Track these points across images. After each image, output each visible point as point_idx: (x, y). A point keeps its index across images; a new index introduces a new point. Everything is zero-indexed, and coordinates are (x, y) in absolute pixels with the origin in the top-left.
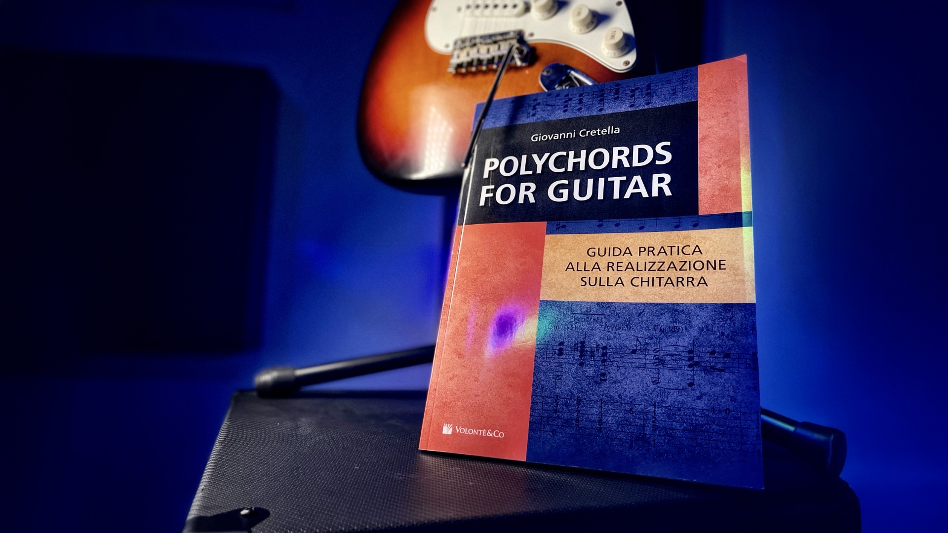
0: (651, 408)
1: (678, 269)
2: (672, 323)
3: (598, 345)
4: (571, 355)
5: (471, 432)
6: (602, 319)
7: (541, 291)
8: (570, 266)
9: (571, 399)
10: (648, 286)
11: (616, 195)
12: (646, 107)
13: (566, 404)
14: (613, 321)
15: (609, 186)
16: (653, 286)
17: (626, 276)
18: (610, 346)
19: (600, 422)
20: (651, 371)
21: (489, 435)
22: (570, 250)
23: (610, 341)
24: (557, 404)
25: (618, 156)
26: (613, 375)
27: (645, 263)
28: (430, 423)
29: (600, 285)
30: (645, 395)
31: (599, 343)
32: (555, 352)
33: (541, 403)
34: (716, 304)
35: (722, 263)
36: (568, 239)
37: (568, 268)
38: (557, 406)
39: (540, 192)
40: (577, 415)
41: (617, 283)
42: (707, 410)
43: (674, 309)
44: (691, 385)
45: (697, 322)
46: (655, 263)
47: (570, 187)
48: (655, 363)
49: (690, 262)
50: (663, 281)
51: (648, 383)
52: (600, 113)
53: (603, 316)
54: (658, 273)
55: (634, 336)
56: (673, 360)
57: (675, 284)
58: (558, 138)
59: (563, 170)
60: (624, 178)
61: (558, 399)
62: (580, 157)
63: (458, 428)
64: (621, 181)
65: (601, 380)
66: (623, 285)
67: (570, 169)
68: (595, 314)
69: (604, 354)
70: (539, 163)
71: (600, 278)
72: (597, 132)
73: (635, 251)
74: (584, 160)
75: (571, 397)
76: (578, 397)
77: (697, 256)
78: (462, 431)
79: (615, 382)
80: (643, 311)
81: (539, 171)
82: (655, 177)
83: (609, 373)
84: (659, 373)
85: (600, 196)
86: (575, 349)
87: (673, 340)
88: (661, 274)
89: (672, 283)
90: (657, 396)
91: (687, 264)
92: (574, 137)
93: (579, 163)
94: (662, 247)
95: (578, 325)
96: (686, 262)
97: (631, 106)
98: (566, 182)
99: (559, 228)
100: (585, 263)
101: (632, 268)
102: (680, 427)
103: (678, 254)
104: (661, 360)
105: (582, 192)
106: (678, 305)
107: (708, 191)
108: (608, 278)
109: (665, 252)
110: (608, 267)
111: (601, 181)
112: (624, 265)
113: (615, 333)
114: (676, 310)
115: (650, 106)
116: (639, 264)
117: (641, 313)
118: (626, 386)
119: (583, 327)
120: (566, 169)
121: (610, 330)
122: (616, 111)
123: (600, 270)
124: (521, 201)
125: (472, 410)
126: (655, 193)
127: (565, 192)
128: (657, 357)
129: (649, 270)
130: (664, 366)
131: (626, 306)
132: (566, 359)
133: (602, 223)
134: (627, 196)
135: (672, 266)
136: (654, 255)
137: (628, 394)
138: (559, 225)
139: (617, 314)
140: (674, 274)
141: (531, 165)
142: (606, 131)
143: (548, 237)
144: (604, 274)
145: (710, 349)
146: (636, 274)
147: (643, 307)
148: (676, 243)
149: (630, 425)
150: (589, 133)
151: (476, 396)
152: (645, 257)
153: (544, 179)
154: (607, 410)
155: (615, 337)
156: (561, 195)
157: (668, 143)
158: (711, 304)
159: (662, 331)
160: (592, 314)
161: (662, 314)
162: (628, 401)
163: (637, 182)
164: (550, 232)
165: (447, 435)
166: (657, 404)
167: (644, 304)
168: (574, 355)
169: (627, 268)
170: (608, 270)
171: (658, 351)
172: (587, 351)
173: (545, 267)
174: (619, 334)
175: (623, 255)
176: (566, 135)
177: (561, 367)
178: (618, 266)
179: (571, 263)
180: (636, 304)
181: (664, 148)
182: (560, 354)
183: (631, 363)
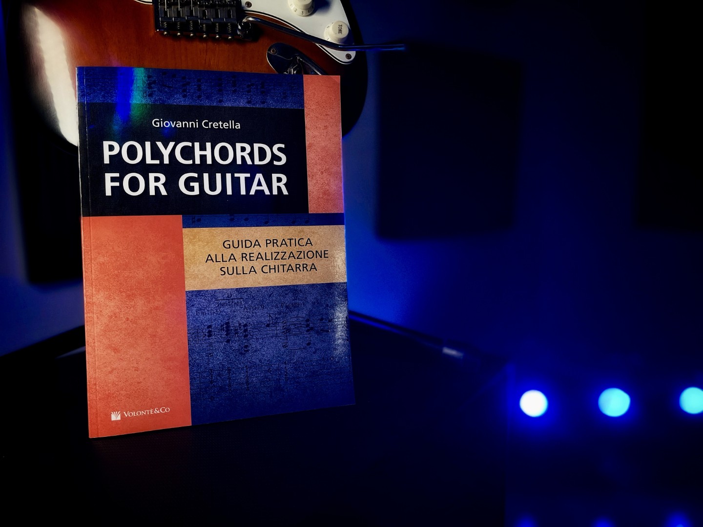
0: (283, 366)
1: (296, 258)
2: (294, 300)
3: (240, 324)
4: (219, 335)
5: (139, 413)
6: (241, 302)
7: (186, 282)
8: (209, 258)
9: (223, 370)
10: (275, 272)
11: (243, 192)
12: (262, 106)
13: (219, 375)
14: (250, 303)
15: (236, 182)
16: (278, 272)
17: (258, 265)
18: (250, 323)
19: (247, 383)
20: (281, 338)
21: (156, 412)
22: (208, 243)
23: (249, 320)
24: (212, 376)
25: (240, 152)
26: (254, 346)
27: (272, 253)
28: (97, 414)
29: (237, 274)
30: (279, 357)
31: (241, 322)
32: (205, 335)
33: (198, 378)
34: (323, 284)
35: (326, 252)
36: (204, 233)
37: (207, 260)
38: (212, 378)
39: (172, 184)
40: (229, 381)
41: (250, 271)
42: (320, 360)
43: (294, 290)
44: (309, 344)
45: (311, 299)
46: (279, 253)
47: (200, 180)
48: (284, 332)
49: (304, 252)
50: (286, 268)
51: (280, 347)
52: (219, 105)
53: (242, 300)
54: (281, 262)
55: (267, 313)
56: (296, 328)
57: (295, 270)
58: (181, 126)
59: (190, 162)
60: (248, 175)
61: (212, 372)
62: (205, 150)
63: (126, 413)
64: (246, 178)
65: (245, 351)
66: (256, 273)
67: (198, 161)
68: (235, 299)
69: (246, 331)
70: (166, 153)
71: (237, 267)
72: (219, 125)
73: (263, 243)
74: (210, 153)
75: (223, 369)
76: (228, 368)
77: (309, 247)
78: (131, 414)
79: (256, 351)
80: (273, 293)
81: (166, 161)
82: (275, 176)
83: (250, 344)
84: (287, 339)
85: (229, 192)
86: (221, 330)
87: (295, 313)
88: (284, 262)
89: (292, 269)
90: (287, 356)
91: (302, 254)
92: (197, 127)
93: (206, 155)
94: (284, 240)
95: (222, 309)
96: (301, 252)
97: (249, 102)
98: (196, 175)
99: (194, 222)
100: (222, 255)
101: (262, 258)
102: (304, 375)
103: (296, 246)
104: (288, 329)
105: (213, 187)
106: (297, 286)
107: (315, 193)
108: (243, 267)
109: (286, 244)
110: (242, 257)
111: (229, 176)
112: (255, 255)
113: (253, 313)
114: (296, 290)
115: (265, 105)
116: (267, 254)
117: (271, 294)
118: (264, 353)
119: (226, 311)
120: (194, 161)
121: (249, 310)
122: (235, 105)
123: (236, 261)
124: (152, 192)
125: (137, 396)
126: (275, 192)
127: (196, 185)
128: (285, 327)
129: (275, 259)
130: (290, 334)
131: (259, 289)
132: (216, 339)
133: (232, 217)
134: (252, 192)
135: (292, 255)
136: (278, 246)
137: (266, 358)
138: (195, 218)
139: (253, 297)
140: (293, 262)
141: (156, 154)
142: (228, 125)
143: (186, 231)
144: (240, 264)
145: (320, 317)
146: (265, 262)
147: (272, 289)
148: (294, 236)
149: (269, 380)
150: (212, 125)
151: (138, 383)
152: (271, 249)
153: (173, 171)
154: (252, 374)
155: (253, 316)
156: (192, 189)
157: (283, 146)
158: (319, 284)
159: (287, 307)
160: (232, 299)
161: (286, 294)
162: (266, 363)
163: (259, 180)
164: (186, 225)
165: (116, 422)
166: (287, 362)
167: (273, 287)
168: (221, 335)
169: (257, 258)
170: (242, 260)
171: (285, 323)
172: (231, 330)
173: (186, 260)
174: (256, 313)
175: (254, 247)
176: (189, 124)
177: (212, 346)
178: (250, 257)
179: (209, 255)
180: (267, 287)
181: (279, 149)
182: (210, 335)
183: (267, 334)
